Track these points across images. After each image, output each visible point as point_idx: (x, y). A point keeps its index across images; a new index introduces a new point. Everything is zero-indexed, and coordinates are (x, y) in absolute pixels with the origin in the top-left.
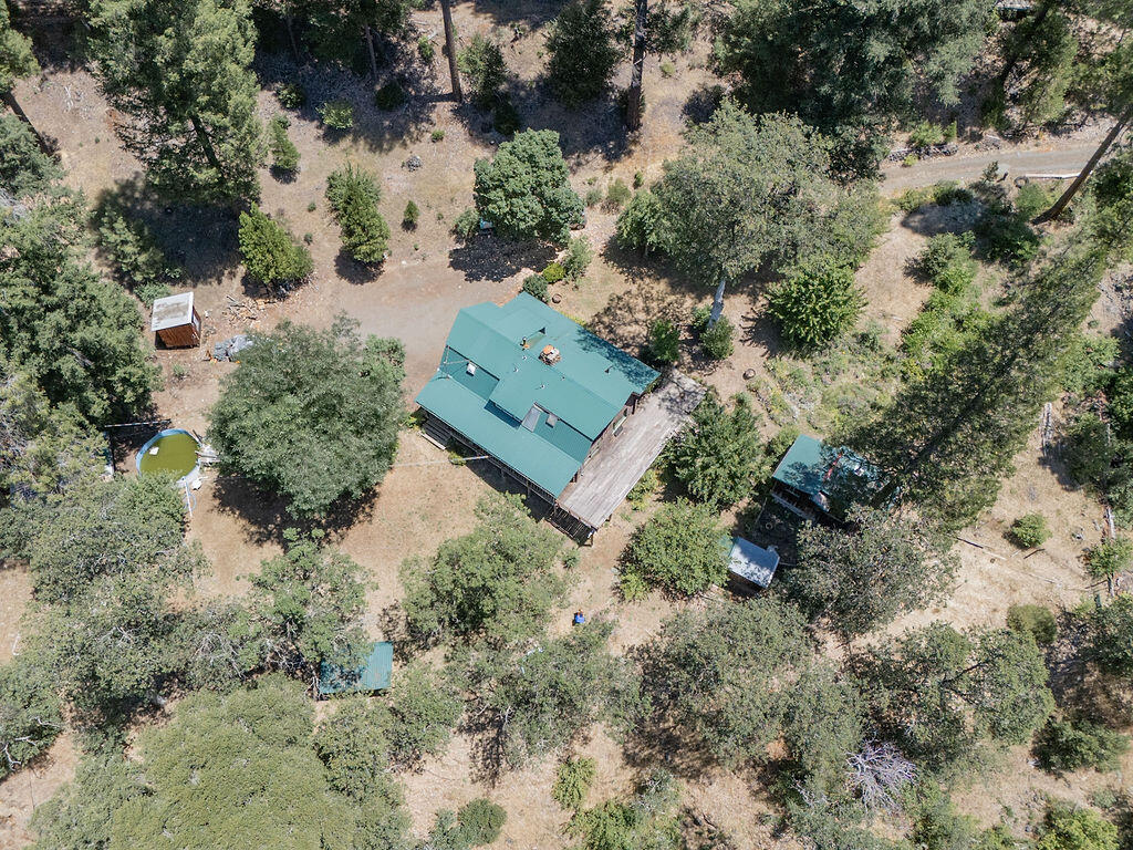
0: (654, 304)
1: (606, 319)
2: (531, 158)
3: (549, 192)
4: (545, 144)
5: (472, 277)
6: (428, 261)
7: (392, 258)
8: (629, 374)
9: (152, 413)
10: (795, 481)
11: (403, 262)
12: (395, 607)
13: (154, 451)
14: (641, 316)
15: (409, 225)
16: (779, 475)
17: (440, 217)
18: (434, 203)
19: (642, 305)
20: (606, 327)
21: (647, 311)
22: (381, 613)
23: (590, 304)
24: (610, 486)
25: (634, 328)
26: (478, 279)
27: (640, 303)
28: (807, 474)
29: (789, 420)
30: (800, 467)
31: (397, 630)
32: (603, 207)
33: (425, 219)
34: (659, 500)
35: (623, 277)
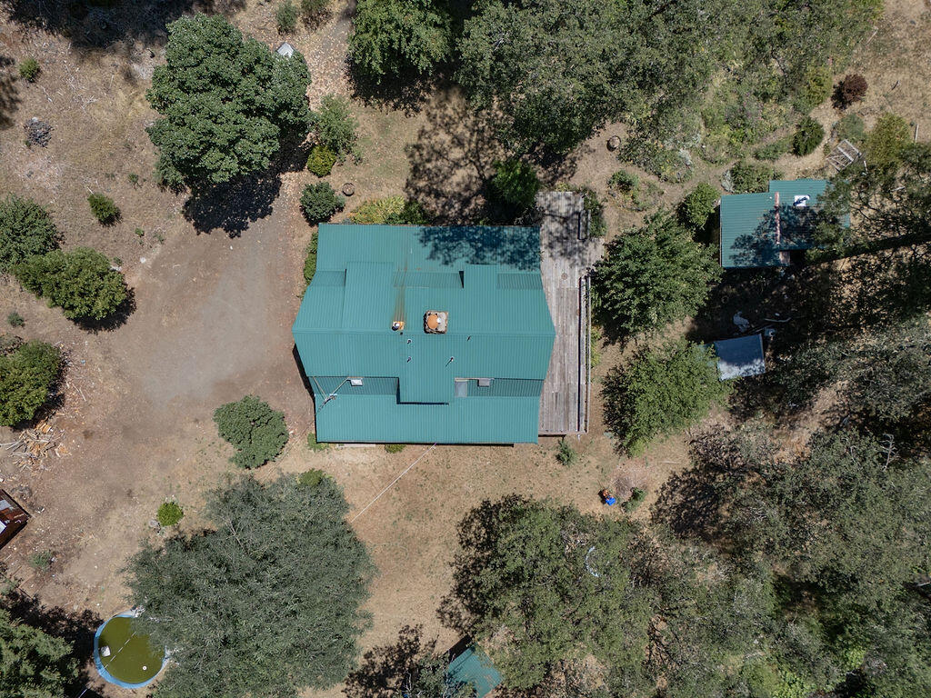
0: (460, 129)
1: (422, 184)
2: (216, 79)
3: (266, 98)
4: (220, 46)
5: (235, 229)
6: (169, 241)
7: (126, 265)
8: (512, 261)
9: (63, 618)
10: (749, 259)
11: (143, 260)
12: (446, 602)
13: (107, 652)
14: (456, 153)
15: (109, 217)
16: (727, 262)
17: (134, 179)
18: (111, 166)
19: (448, 138)
20: (428, 194)
21: (458, 142)
22: (439, 615)
23: (389, 169)
24: (563, 376)
25: (460, 175)
26: (243, 227)
27: (443, 137)
28: (755, 246)
29: (683, 171)
30: (744, 241)
31: (463, 618)
32: (306, 22)
33: (118, 194)
34: (606, 344)
35: (401, 113)
